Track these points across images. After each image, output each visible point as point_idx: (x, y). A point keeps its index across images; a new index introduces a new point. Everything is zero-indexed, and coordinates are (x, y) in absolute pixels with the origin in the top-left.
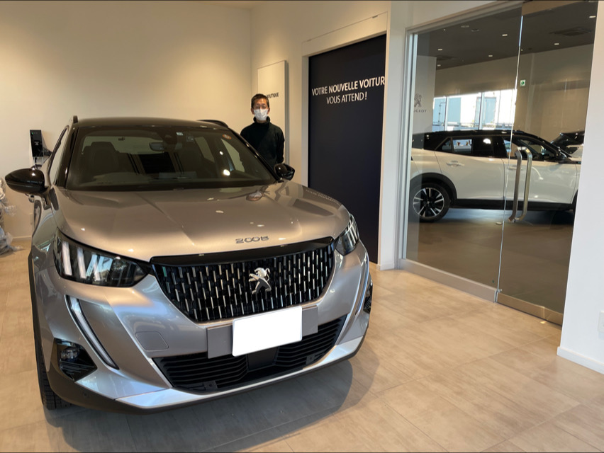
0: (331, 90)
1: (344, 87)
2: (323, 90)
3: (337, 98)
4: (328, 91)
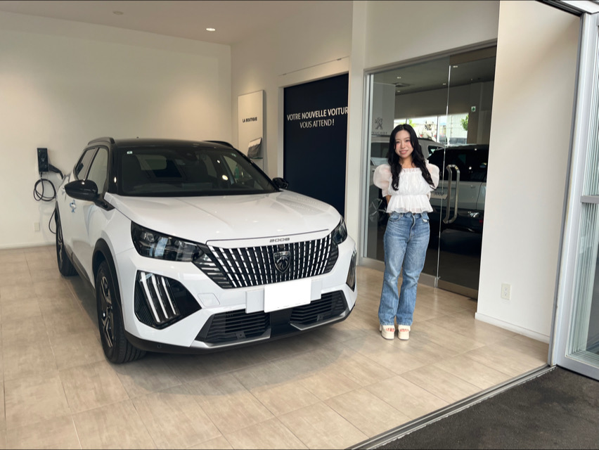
1: (315, 114)
2: (297, 116)
3: (309, 123)
4: (301, 117)
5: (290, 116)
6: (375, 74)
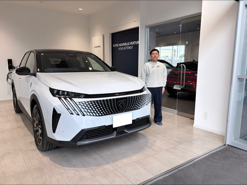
0: (120, 45)
1: (125, 44)
2: (117, 45)
3: (122, 48)
5: (114, 45)
6: (150, 27)
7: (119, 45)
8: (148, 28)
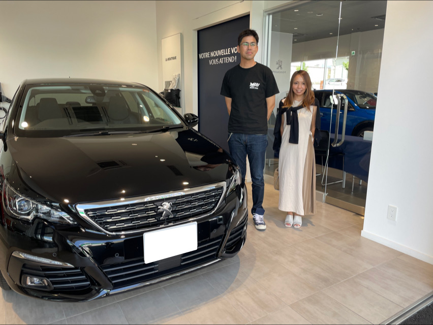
0: (212, 54)
1: (221, 52)
2: (206, 55)
3: (216, 60)
4: (210, 56)
5: (201, 55)
6: (273, 14)
7: (210, 54)
8: (269, 14)
